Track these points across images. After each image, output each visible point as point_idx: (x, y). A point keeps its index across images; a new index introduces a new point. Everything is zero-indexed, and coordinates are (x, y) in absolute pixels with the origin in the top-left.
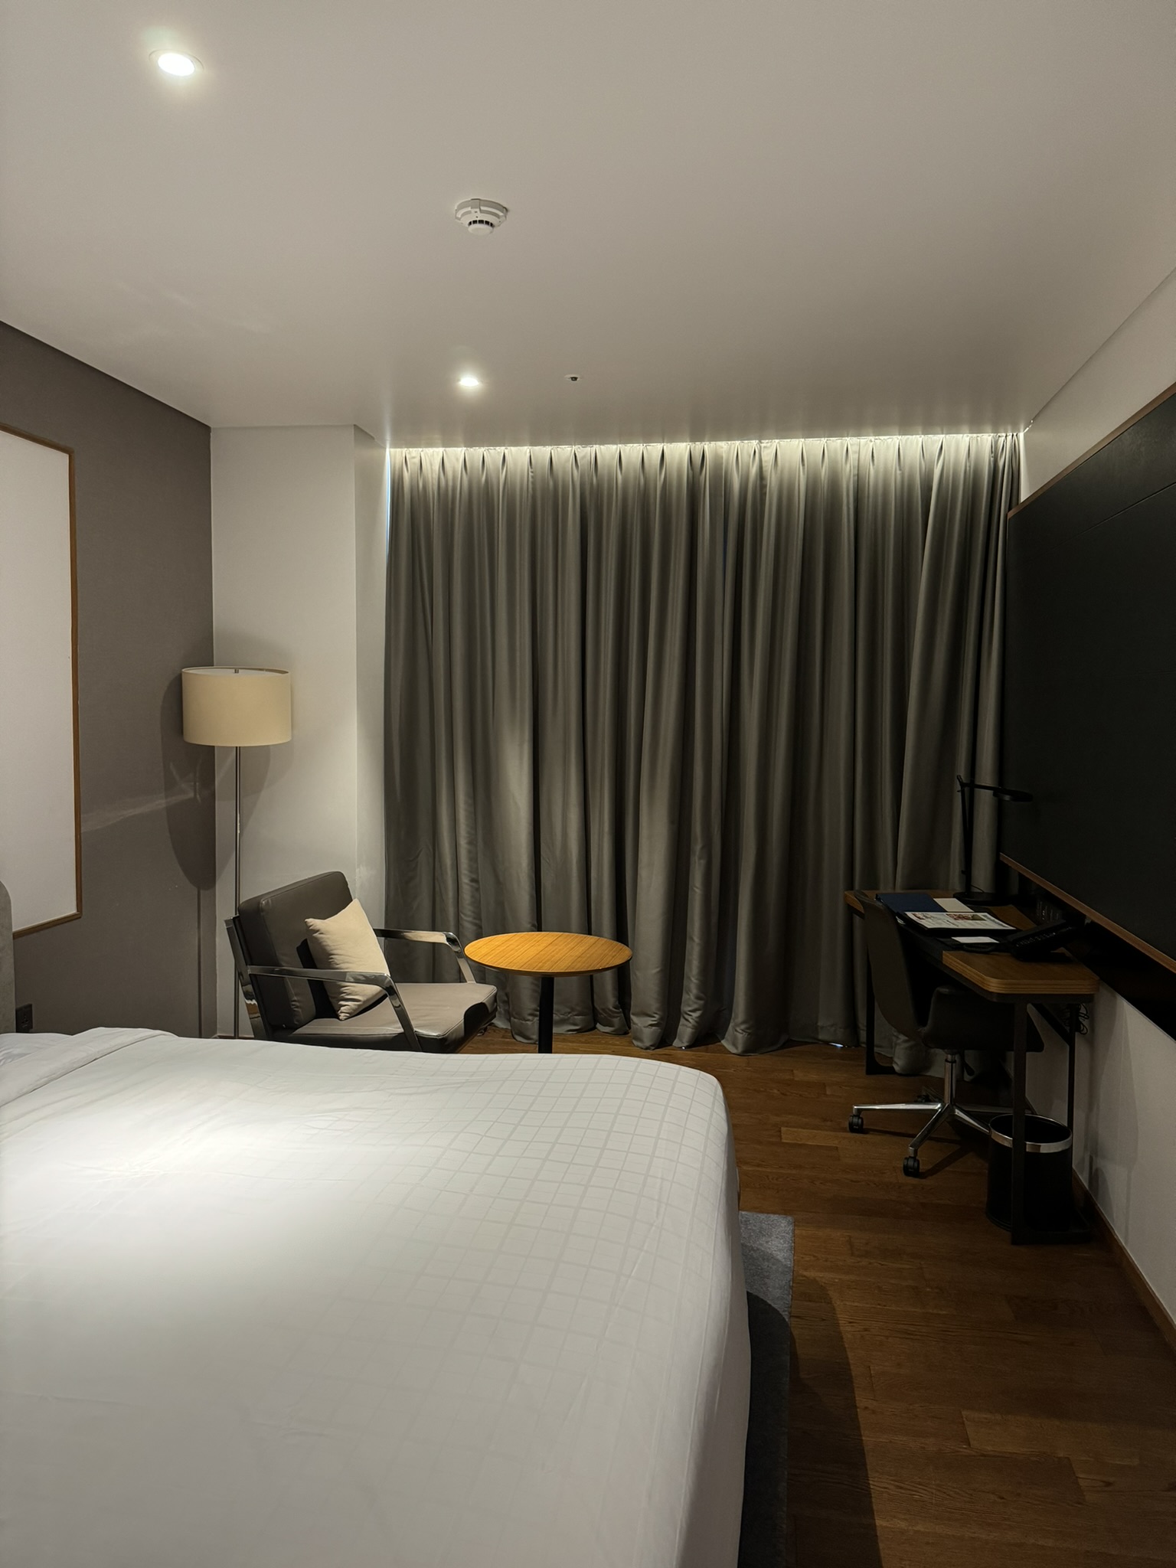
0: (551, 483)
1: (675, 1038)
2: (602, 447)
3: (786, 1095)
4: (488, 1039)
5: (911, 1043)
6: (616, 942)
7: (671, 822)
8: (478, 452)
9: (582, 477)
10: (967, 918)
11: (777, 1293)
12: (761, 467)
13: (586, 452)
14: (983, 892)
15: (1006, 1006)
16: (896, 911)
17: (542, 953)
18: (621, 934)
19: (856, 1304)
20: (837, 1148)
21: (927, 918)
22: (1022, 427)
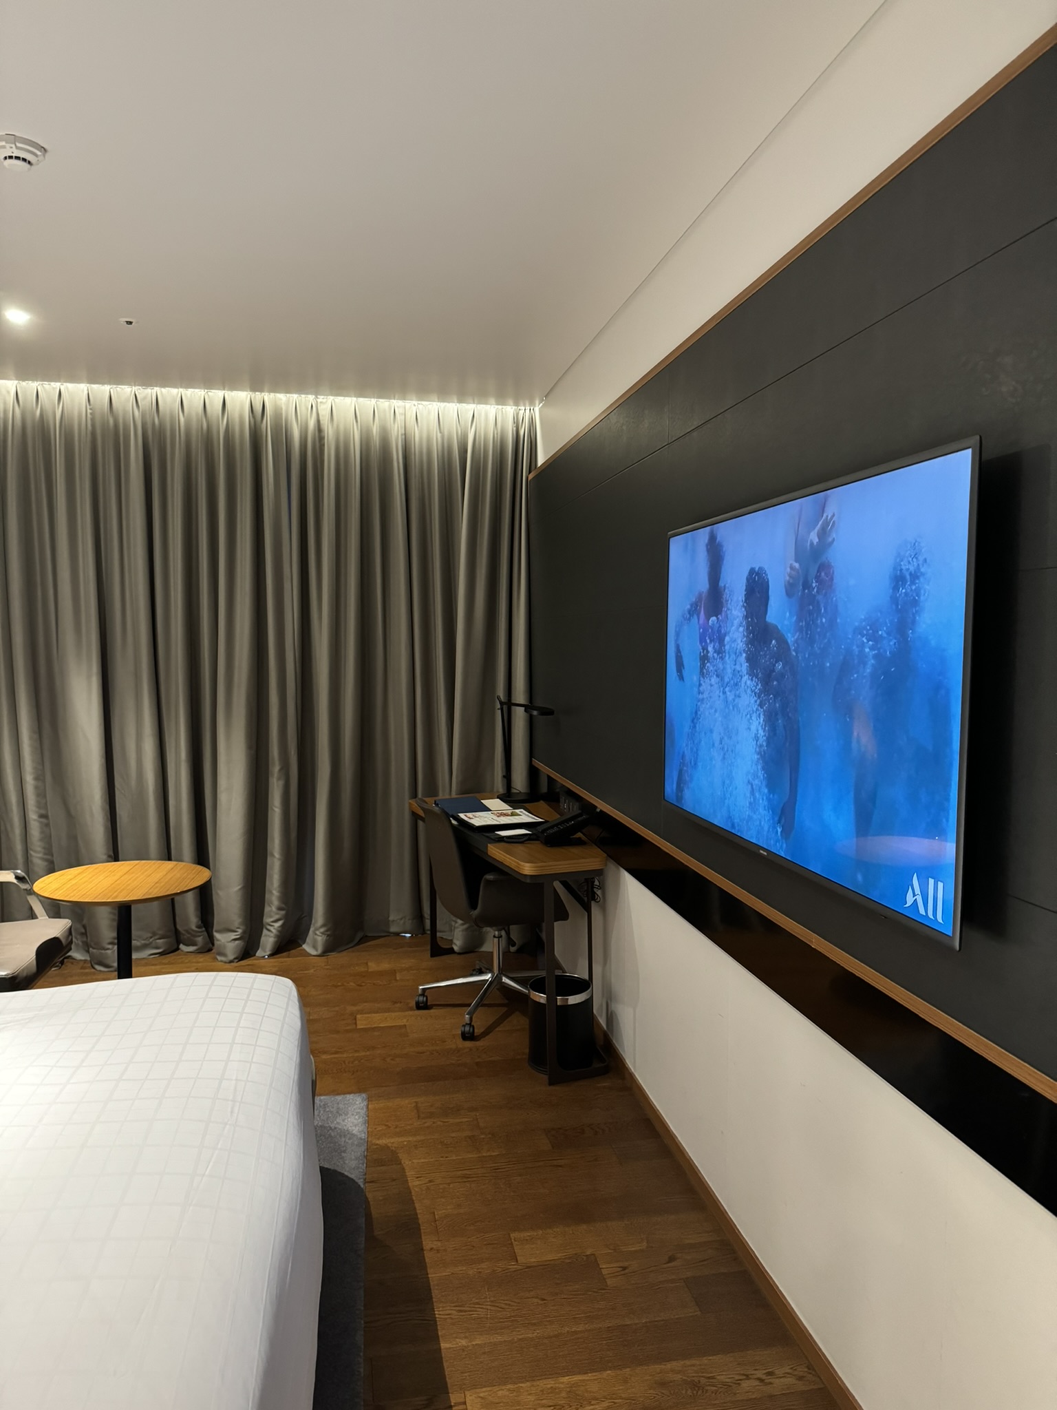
0: (111, 421)
1: (258, 949)
2: (163, 389)
3: (361, 986)
4: (66, 971)
5: (465, 926)
6: (195, 865)
7: (249, 747)
8: (31, 386)
9: (143, 416)
10: (507, 815)
11: (353, 1164)
12: (318, 421)
13: (147, 394)
14: (520, 792)
15: (537, 885)
16: (451, 814)
17: (118, 882)
18: (202, 857)
19: (423, 1161)
20: (405, 1025)
21: (476, 817)
22: (537, 402)
